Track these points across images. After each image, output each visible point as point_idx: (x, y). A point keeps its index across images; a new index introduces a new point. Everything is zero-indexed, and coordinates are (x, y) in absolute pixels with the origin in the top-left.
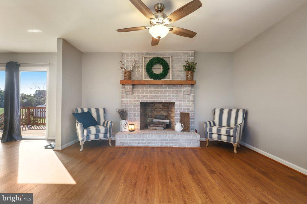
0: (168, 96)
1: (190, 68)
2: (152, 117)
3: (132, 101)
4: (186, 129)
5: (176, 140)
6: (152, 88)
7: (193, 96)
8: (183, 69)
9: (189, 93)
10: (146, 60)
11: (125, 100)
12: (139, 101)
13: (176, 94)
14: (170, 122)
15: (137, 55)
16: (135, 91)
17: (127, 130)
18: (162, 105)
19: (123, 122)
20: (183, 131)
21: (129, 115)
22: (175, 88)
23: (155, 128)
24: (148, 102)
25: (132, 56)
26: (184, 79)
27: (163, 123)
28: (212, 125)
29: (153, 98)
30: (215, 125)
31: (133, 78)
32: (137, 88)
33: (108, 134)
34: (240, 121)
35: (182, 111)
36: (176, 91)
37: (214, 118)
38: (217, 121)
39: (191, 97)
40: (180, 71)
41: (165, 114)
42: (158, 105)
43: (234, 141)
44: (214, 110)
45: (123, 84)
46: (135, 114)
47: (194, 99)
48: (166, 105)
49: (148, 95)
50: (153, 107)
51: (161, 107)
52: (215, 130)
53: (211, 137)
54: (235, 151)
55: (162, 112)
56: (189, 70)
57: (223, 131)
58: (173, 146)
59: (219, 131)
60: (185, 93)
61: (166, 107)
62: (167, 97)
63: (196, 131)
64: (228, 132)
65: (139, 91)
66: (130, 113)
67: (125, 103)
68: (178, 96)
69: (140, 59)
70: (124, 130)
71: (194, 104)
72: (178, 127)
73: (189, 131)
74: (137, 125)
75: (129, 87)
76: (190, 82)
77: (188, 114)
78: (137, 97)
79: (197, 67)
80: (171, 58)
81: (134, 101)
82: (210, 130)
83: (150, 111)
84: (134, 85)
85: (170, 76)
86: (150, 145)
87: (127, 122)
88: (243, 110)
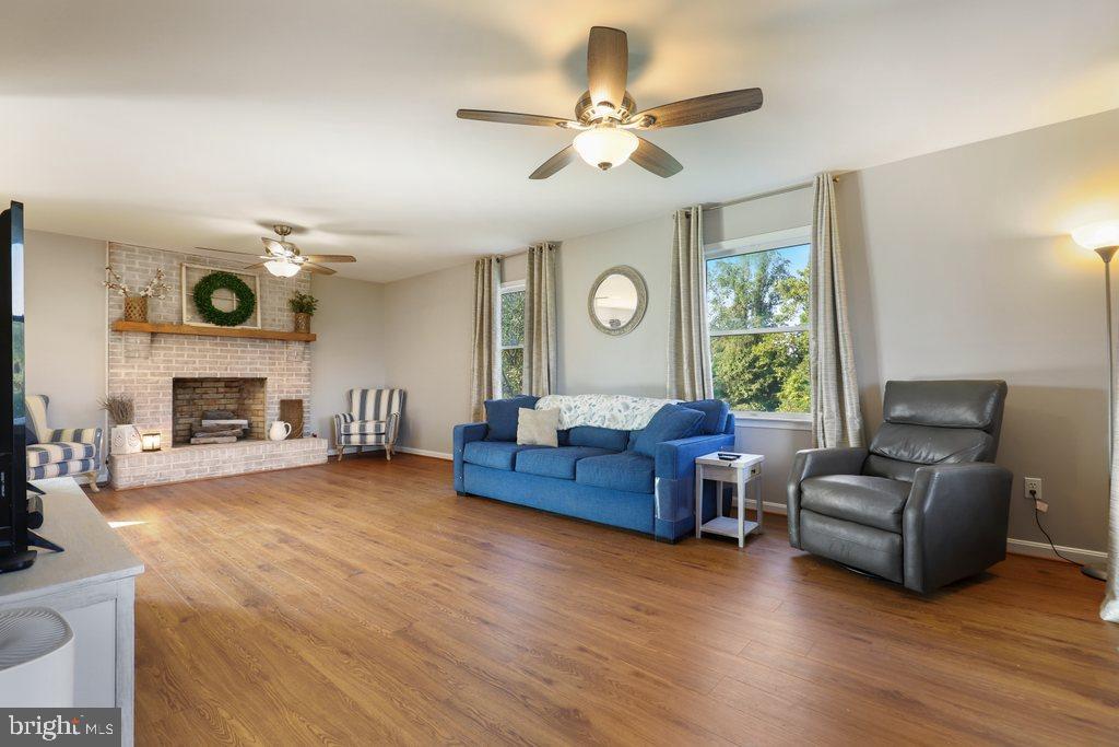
0: (251, 363)
1: (303, 307)
2: (191, 416)
3: (146, 375)
4: (296, 433)
5: (280, 456)
6: (208, 344)
7: (309, 365)
8: (286, 306)
9: (299, 358)
10: (190, 273)
11: (123, 372)
12: (170, 375)
13: (270, 358)
14: (250, 425)
15: (162, 257)
16: (157, 349)
17: (138, 449)
18: (223, 384)
19: (126, 429)
20: (289, 438)
21: (136, 411)
22: (268, 347)
23: (212, 440)
24: (197, 376)
25: (146, 258)
26: (289, 327)
27: (233, 427)
28: (349, 420)
29: (211, 369)
30: (352, 420)
31: (151, 315)
32: (162, 342)
33: (92, 462)
34: (395, 409)
35: (284, 396)
36: (271, 352)
37: (351, 409)
38: (356, 413)
39: (304, 366)
40: (280, 310)
41: (232, 407)
42: (212, 384)
43: (387, 441)
44: (351, 392)
45: (117, 329)
46: (157, 407)
47: (309, 370)
48: (234, 384)
49: (197, 360)
50: (198, 391)
51: (222, 390)
52: (355, 428)
53: (348, 441)
54: (388, 458)
55: (223, 401)
56: (301, 311)
57: (370, 428)
58: (274, 468)
59: (362, 428)
60: (291, 358)
61: (234, 390)
62: (248, 367)
63: (315, 436)
64: (378, 427)
65: (171, 349)
66: (140, 407)
67: (124, 381)
68: (274, 364)
69: (171, 268)
70: (129, 449)
71: (309, 380)
72: (278, 430)
73: (301, 437)
74: (163, 437)
75: (138, 341)
76: (304, 337)
77: (300, 402)
78: (162, 366)
79: (319, 306)
80: (257, 279)
81: (153, 374)
82: (347, 428)
83: (188, 401)
84: (153, 334)
85: (256, 319)
86: (219, 473)
87: (139, 429)
88: (401, 391)
